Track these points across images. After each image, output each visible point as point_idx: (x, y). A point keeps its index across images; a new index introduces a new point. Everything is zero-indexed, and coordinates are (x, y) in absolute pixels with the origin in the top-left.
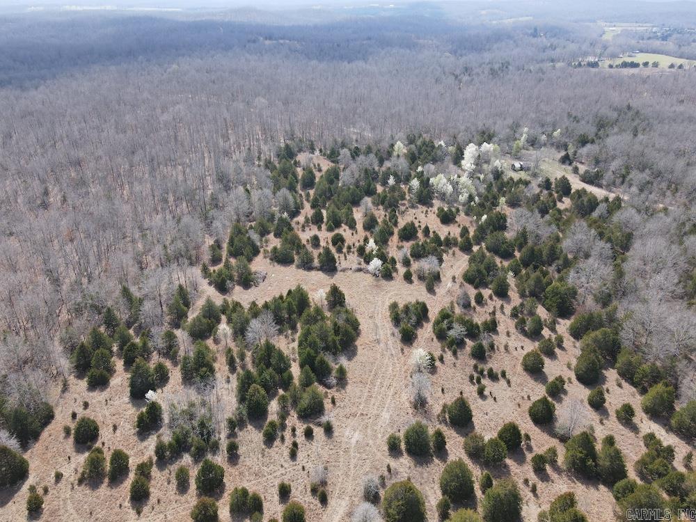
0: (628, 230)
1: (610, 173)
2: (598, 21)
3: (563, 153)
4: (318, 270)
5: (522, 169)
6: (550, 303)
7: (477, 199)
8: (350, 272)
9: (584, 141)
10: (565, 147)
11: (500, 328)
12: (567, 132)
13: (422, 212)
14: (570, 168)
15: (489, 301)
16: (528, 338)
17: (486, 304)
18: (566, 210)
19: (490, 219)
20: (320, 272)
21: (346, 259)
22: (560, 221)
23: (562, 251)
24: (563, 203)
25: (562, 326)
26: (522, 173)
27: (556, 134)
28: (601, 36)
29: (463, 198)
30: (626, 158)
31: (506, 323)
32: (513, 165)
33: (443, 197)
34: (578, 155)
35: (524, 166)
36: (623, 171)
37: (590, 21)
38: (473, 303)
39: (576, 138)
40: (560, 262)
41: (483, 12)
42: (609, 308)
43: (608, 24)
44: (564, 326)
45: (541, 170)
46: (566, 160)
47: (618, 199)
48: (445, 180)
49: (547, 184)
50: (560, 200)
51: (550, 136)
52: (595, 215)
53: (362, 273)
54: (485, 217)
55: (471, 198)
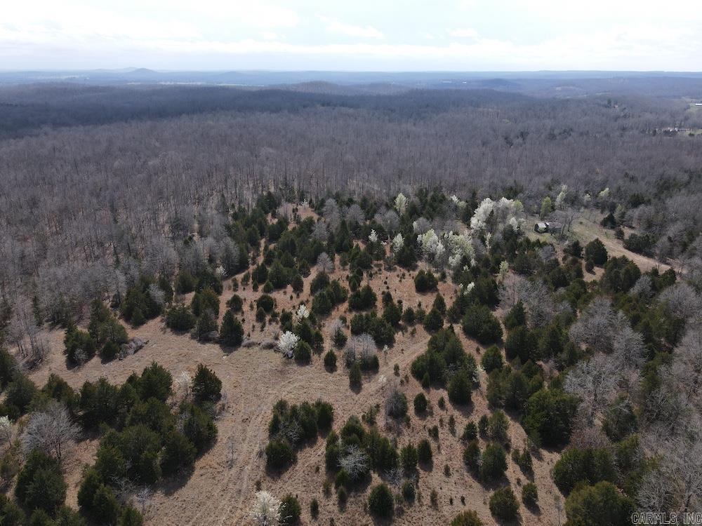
0: (678, 315)
1: (665, 239)
2: (683, 98)
3: (606, 214)
4: (217, 343)
5: (546, 230)
6: (531, 421)
7: (473, 262)
8: (257, 348)
9: (636, 202)
10: (613, 208)
11: (439, 460)
12: (618, 193)
13: (398, 276)
14: (612, 232)
15: (436, 409)
16: (479, 481)
17: (431, 414)
18: (594, 282)
19: (477, 288)
20: (217, 346)
21: (262, 330)
22: (581, 296)
23: (568, 339)
24: (594, 273)
25: (545, 464)
26: (547, 235)
27: (603, 193)
28: (685, 110)
29: (454, 260)
30: (691, 223)
31: (449, 451)
32: (537, 226)
33: (431, 257)
34: (626, 217)
35: (550, 227)
36: (685, 238)
37: (675, 97)
38: (411, 411)
39: (628, 198)
40: (564, 356)
41: (557, 89)
42: (625, 443)
43: (694, 100)
44: (547, 463)
45: (573, 233)
46: (610, 223)
47: (672, 273)
48: (436, 237)
49: (575, 249)
50: (590, 270)
51: (596, 196)
52: (634, 291)
53: (271, 352)
54: (472, 285)
55: (465, 260)
